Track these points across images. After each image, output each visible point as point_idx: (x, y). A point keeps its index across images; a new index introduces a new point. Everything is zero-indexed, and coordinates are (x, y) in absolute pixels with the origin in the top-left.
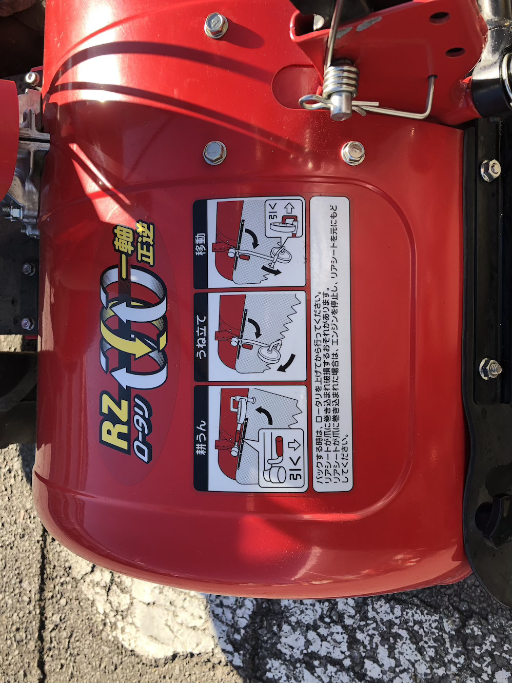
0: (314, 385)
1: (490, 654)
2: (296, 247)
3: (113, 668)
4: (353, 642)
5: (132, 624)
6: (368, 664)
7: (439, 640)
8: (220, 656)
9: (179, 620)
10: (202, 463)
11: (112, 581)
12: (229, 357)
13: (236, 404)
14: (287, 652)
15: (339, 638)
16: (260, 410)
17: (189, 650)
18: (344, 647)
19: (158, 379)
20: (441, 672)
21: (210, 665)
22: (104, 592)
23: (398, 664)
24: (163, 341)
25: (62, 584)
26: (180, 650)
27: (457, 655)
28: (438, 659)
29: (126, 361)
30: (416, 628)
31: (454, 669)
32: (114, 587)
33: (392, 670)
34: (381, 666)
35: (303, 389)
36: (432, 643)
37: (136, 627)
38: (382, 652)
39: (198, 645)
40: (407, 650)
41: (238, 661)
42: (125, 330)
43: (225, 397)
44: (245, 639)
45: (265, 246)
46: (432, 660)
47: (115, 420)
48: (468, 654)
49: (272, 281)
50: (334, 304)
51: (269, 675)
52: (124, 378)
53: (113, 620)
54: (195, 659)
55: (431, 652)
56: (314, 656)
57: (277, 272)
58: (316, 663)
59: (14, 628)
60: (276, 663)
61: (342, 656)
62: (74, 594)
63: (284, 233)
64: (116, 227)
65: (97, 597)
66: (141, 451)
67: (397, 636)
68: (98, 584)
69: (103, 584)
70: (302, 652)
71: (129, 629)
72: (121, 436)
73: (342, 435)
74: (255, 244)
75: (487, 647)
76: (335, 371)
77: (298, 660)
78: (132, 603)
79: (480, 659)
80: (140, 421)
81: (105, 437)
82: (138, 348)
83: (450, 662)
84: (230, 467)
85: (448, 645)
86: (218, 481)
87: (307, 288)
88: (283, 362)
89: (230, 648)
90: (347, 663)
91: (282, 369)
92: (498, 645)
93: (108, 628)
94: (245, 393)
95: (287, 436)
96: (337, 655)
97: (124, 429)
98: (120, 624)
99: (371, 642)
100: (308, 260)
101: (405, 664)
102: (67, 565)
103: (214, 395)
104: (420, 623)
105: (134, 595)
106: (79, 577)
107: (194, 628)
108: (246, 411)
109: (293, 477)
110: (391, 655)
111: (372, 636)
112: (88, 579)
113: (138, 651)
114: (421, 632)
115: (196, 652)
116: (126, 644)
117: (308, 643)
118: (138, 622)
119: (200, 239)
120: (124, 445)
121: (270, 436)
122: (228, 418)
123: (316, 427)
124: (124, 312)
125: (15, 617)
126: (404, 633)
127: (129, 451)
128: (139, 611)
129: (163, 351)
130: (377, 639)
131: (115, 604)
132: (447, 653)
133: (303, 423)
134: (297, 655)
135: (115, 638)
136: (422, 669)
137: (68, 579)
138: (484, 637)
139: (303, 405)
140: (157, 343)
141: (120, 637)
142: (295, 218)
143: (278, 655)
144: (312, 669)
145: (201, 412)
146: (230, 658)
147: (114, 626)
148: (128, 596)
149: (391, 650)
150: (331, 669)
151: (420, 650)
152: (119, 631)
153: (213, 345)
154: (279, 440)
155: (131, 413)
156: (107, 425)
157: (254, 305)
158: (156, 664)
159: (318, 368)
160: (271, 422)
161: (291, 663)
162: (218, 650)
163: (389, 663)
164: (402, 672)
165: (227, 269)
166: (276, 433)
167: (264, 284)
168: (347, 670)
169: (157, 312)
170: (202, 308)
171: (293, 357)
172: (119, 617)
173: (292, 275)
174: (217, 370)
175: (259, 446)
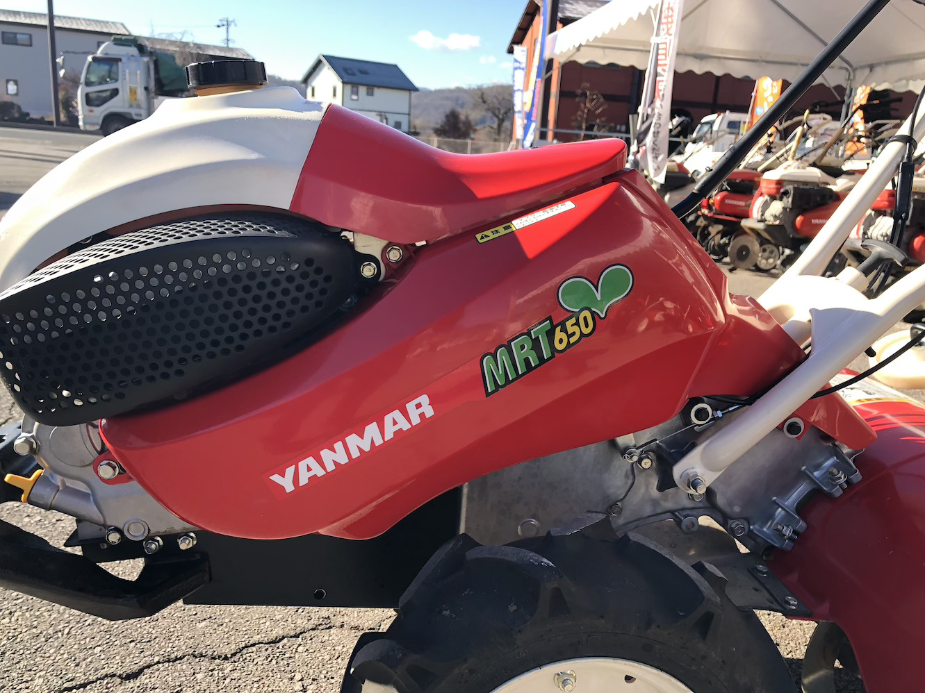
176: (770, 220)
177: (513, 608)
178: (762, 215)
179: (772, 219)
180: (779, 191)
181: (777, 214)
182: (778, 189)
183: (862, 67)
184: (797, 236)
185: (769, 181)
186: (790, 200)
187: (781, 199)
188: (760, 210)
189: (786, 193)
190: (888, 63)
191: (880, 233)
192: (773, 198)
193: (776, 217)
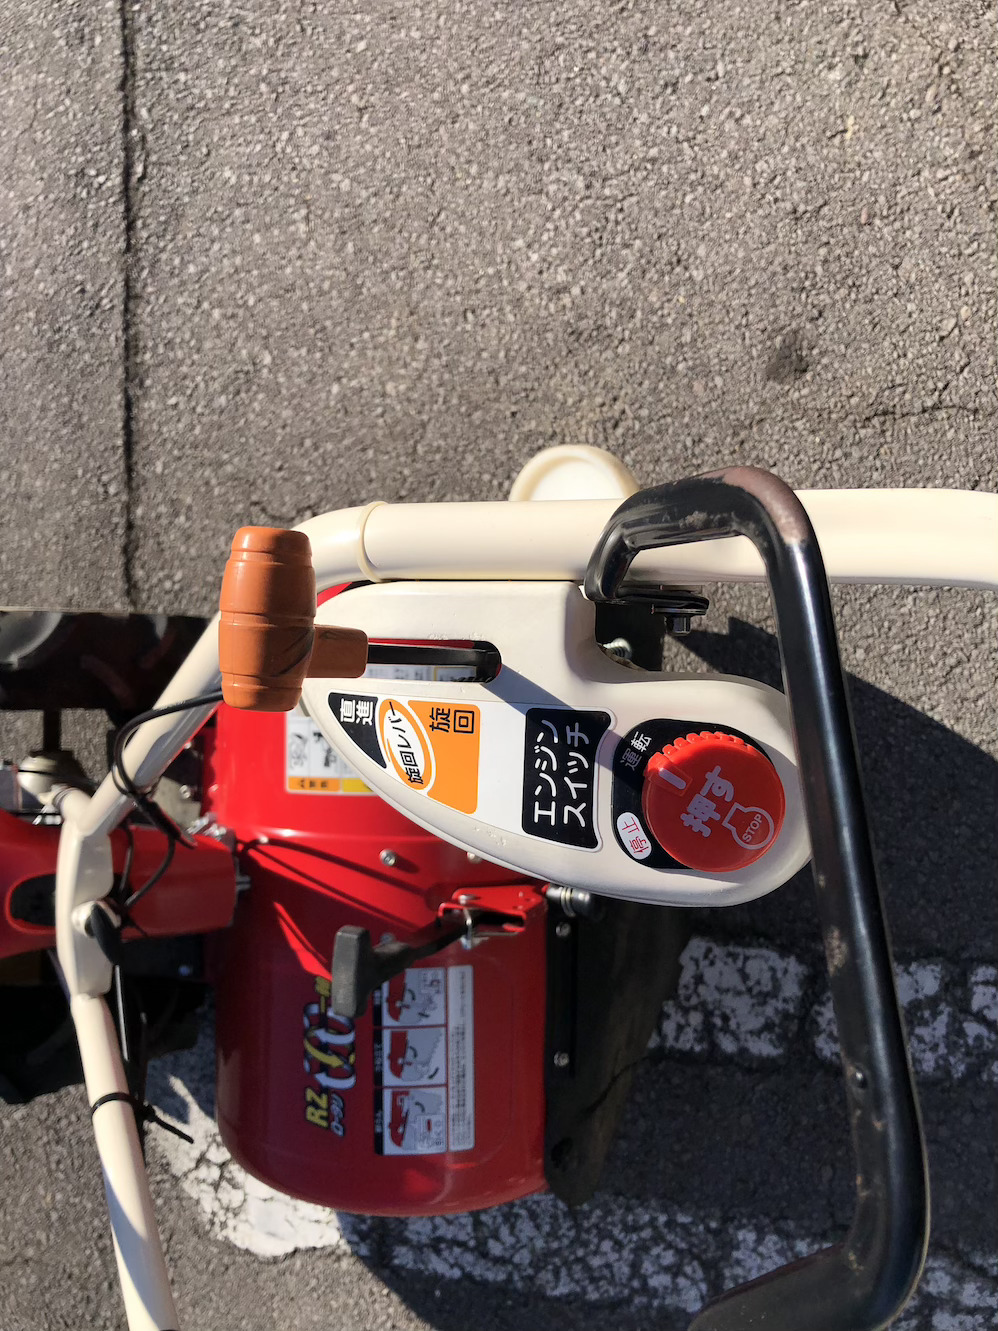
0: (451, 1085)
1: (596, 1226)
2: (439, 1000)
3: (223, 1269)
4: (477, 1224)
5: (247, 1221)
6: (491, 1243)
7: (554, 1217)
8: (345, 1247)
10: (379, 1138)
11: (222, 1177)
12: (397, 1070)
13: (402, 1100)
14: (414, 1238)
15: (464, 1221)
16: (417, 1104)
17: (311, 1244)
18: (469, 1229)
19: (349, 1083)
20: (555, 1245)
21: (334, 1257)
22: (211, 1189)
23: (518, 1241)
24: (352, 1058)
25: (158, 1183)
26: (302, 1245)
27: (569, 1229)
28: (553, 1234)
29: (324, 1068)
30: (534, 1207)
31: (566, 1242)
32: (224, 1184)
33: (513, 1247)
34: (503, 1244)
35: (443, 1089)
36: (548, 1220)
37: (251, 1225)
38: (504, 1231)
39: (321, 1237)
40: (526, 1228)
42: (324, 1048)
43: (395, 1096)
44: (371, 1229)
45: (419, 1000)
46: (548, 1234)
47: (317, 1106)
48: (577, 1226)
49: (424, 1022)
50: (463, 1033)
51: (396, 1262)
52: (323, 1079)
53: (223, 1219)
54: (318, 1253)
55: (546, 1228)
56: (440, 1239)
57: (427, 1016)
58: (443, 1246)
59: (95, 1235)
60: (403, 1250)
61: (467, 1238)
62: (174, 1194)
63: (432, 991)
64: (316, 976)
65: (203, 1195)
66: (338, 1128)
67: (517, 1216)
68: (204, 1181)
69: (210, 1181)
70: (429, 1237)
71: (242, 1227)
72: (322, 1117)
73: (467, 1115)
74: (413, 999)
75: (594, 1220)
76: (464, 1076)
77: (426, 1245)
78: (245, 1200)
79: (588, 1231)
80: (336, 1109)
81: (309, 1117)
82: (334, 1061)
83: (564, 1235)
84: (398, 1139)
85: (561, 1220)
86: (390, 1148)
87: (446, 1025)
88: (431, 1073)
89: (355, 1238)
90: (472, 1243)
91: (431, 1077)
92: (603, 1218)
93: (217, 1228)
94: (407, 1093)
95: (434, 1119)
96: (462, 1237)
97: (325, 1114)
99: (494, 1223)
100: (446, 1007)
101: (524, 1240)
102: (164, 1161)
103: (387, 1096)
104: (538, 1203)
105: (248, 1190)
107: (317, 1221)
108: (407, 1104)
109: (438, 1143)
110: (512, 1233)
111: (495, 1218)
112: (192, 1176)
113: (254, 1249)
114: (538, 1210)
115: (319, 1245)
116: (238, 1244)
117: (435, 1228)
118: (252, 1219)
119: (377, 994)
120: (324, 1124)
121: (423, 1119)
122: (396, 1110)
123: (452, 1111)
124: (323, 1035)
125: (96, 1222)
126: (523, 1212)
127: (329, 1128)
129: (352, 1066)
130: (500, 1220)
131: (225, 1202)
132: (560, 1228)
133: (443, 1108)
134: (424, 1240)
135: (226, 1238)
136: (539, 1244)
137: (165, 1177)
138: (591, 1212)
139: (444, 1099)
140: (348, 1059)
141: (231, 1236)
142: (438, 982)
143: (405, 1242)
144: (438, 1252)
145: (378, 1105)
146: (356, 1248)
147: (224, 1225)
148: (240, 1193)
149: (512, 1228)
150: (457, 1250)
151: (538, 1227)
152: (230, 1230)
153: (386, 1064)
154: (429, 1122)
155: (329, 1103)
156: (310, 1109)
157: (413, 1038)
158: (275, 1260)
159: (453, 1074)
160: (423, 1110)
161: (419, 1248)
162: (343, 1242)
163: (509, 1240)
164: (522, 1247)
165: (395, 1014)
166: (428, 1117)
167: (421, 1024)
168: (472, 1250)
169: (348, 1039)
170: (378, 1039)
171: (437, 1070)
172: (230, 1215)
173: (436, 1017)
174: (389, 1079)
175: (416, 1126)
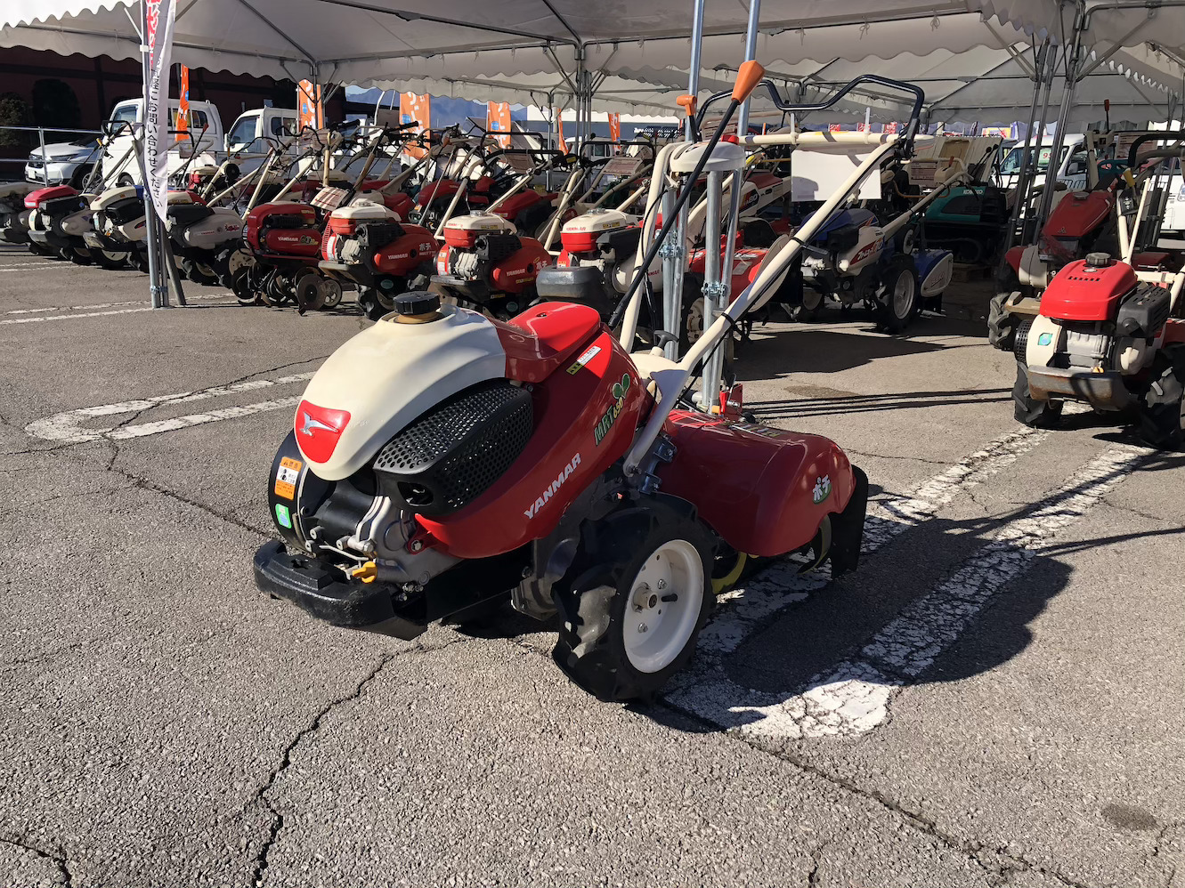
5: (854, 719)
8: (895, 689)
9: (862, 696)
17: (885, 699)
21: (899, 694)
26: (883, 703)
37: (857, 719)
39: (883, 696)
41: (902, 683)
44: (887, 675)
53: (846, 729)
54: (892, 699)
62: (813, 743)
65: (823, 731)
71: (856, 723)
89: (890, 682)
93: (851, 734)
98: (851, 726)
106: (800, 735)
107: (870, 693)
113: (877, 722)
116: (868, 728)
128: (845, 712)
131: (834, 723)
135: (861, 733)
141: (861, 730)
146: (897, 685)
147: (851, 730)
148: (832, 713)
152: (856, 729)
158: (889, 718)
162: (890, 688)
172: (846, 725)
176: (350, 261)
177: (639, 532)
178: (339, 255)
179: (351, 259)
180: (354, 228)
181: (356, 253)
182: (352, 229)
183: (325, 62)
184: (378, 273)
185: (340, 220)
186: (366, 238)
187: (355, 238)
188: (335, 250)
189: (361, 232)
190: (352, 60)
191: (466, 268)
192: (346, 237)
193: (354, 257)
